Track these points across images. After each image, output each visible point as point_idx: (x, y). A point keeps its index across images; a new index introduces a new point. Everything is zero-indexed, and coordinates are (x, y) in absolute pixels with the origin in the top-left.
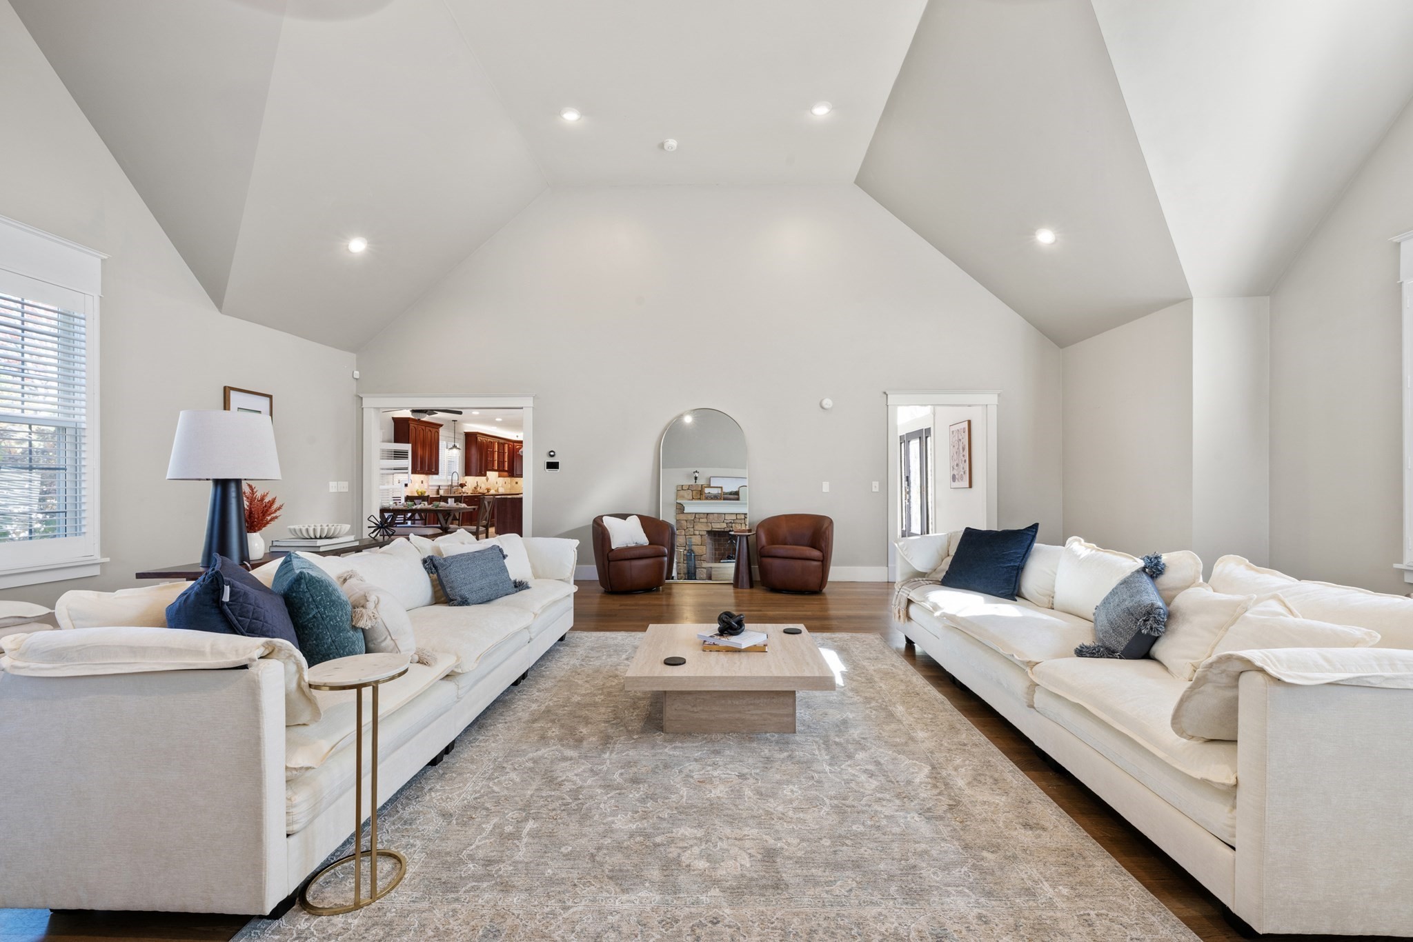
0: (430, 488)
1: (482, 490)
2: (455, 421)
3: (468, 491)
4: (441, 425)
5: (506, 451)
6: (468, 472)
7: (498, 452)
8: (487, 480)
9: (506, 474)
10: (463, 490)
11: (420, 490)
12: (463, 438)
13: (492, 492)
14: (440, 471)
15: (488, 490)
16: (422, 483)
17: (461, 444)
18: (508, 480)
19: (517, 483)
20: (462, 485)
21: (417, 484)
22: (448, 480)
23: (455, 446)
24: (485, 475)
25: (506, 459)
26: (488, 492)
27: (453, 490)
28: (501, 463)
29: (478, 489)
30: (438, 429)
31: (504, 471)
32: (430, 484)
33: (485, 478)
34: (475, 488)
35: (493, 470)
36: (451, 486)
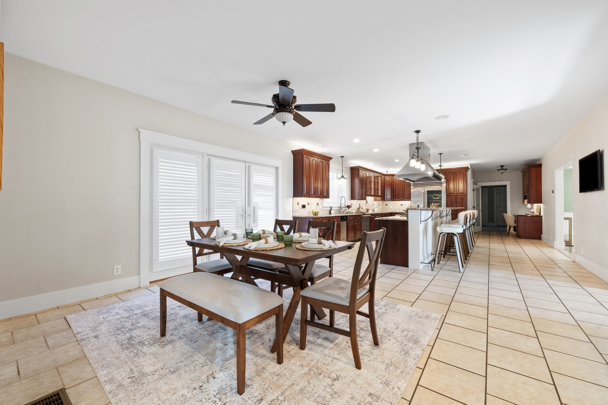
0: (325, 209)
1: (363, 210)
2: (342, 157)
3: (353, 211)
4: (331, 158)
5: (380, 181)
6: (353, 197)
7: (375, 182)
8: (367, 202)
9: (379, 198)
10: (350, 210)
11: (315, 211)
12: (349, 171)
13: (370, 212)
14: (330, 195)
15: (368, 210)
16: (318, 205)
17: (347, 175)
18: (380, 202)
19: (387, 205)
20: (349, 207)
21: (313, 206)
22: (338, 203)
23: (343, 177)
24: (365, 199)
25: (380, 188)
26: (367, 211)
27: (342, 210)
28: (376, 190)
29: (361, 209)
30: (329, 161)
31: (378, 196)
32: (324, 206)
33: (366, 201)
34: (358, 208)
35: (371, 195)
36: (341, 207)
